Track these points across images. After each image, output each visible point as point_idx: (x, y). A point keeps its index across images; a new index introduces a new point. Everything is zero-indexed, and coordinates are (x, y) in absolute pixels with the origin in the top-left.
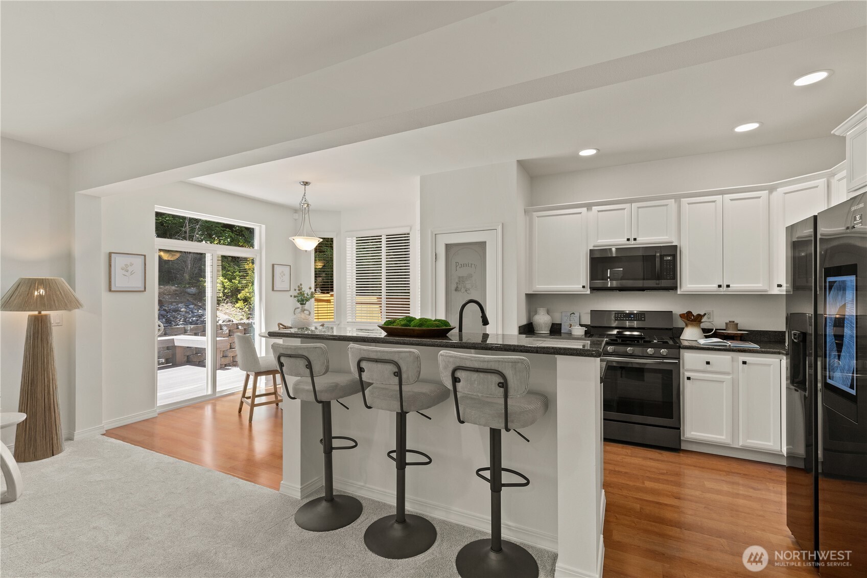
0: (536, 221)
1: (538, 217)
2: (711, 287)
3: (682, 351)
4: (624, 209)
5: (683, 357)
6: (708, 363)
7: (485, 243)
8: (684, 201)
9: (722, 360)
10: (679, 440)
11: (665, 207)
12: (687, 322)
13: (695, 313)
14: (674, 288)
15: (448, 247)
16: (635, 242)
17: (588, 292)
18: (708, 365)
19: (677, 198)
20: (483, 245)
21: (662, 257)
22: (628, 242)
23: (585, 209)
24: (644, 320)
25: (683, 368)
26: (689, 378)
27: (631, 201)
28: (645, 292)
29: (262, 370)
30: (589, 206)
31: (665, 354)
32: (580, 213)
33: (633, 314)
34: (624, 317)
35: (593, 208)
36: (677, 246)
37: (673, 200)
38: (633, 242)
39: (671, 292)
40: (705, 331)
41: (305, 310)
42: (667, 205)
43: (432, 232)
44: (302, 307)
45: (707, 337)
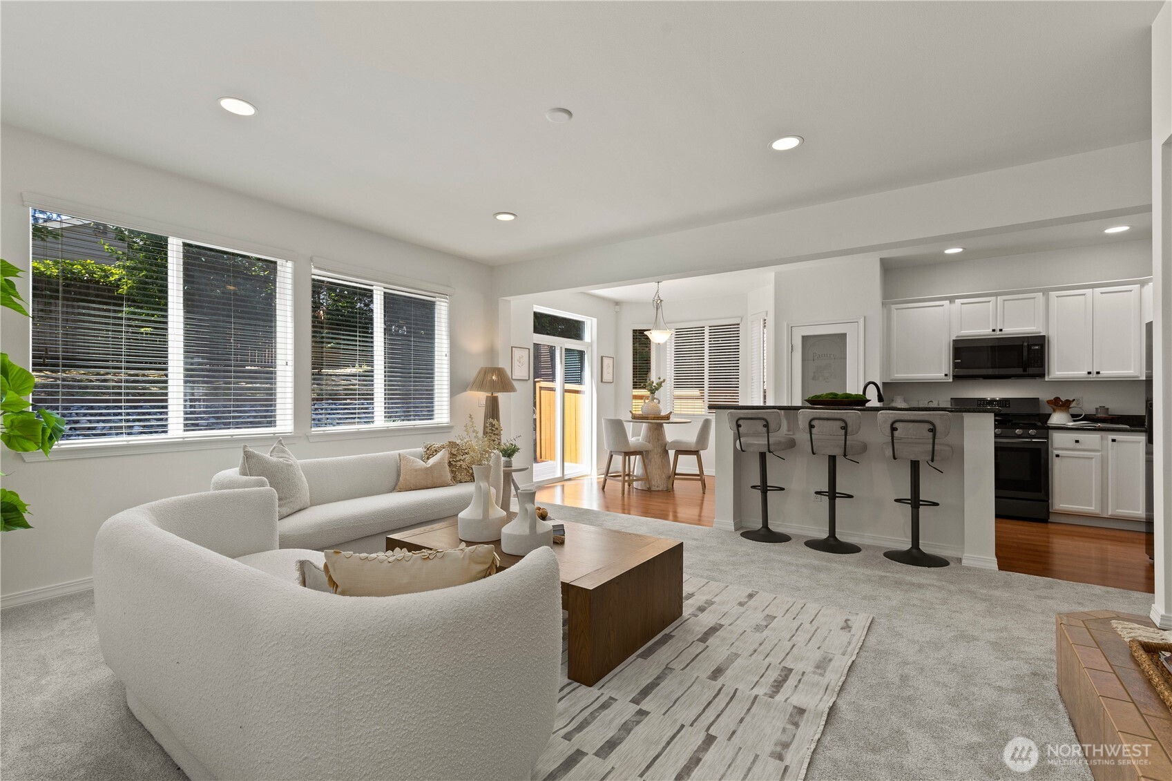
0: (895, 313)
1: (897, 309)
2: (1081, 373)
3: (1050, 431)
4: (989, 302)
5: (1052, 436)
6: (1077, 441)
7: (845, 335)
8: (1053, 294)
9: (1091, 439)
10: (1048, 513)
11: (1033, 300)
12: (1055, 407)
13: (1063, 399)
14: (1042, 375)
15: (805, 338)
16: (1000, 332)
17: (951, 380)
18: (1077, 444)
19: (1045, 292)
20: (843, 336)
21: (1029, 346)
22: (993, 333)
23: (948, 302)
24: (1009, 407)
25: (1052, 446)
26: (1058, 456)
27: (996, 295)
28: (1009, 380)
29: (632, 450)
30: (952, 300)
31: (1033, 434)
32: (943, 306)
33: (996, 401)
34: (987, 404)
35: (957, 300)
36: (1045, 336)
37: (1041, 293)
38: (998, 332)
39: (1038, 380)
40: (1073, 416)
41: (655, 399)
42: (1034, 298)
43: (788, 325)
44: (653, 396)
45: (1075, 421)
